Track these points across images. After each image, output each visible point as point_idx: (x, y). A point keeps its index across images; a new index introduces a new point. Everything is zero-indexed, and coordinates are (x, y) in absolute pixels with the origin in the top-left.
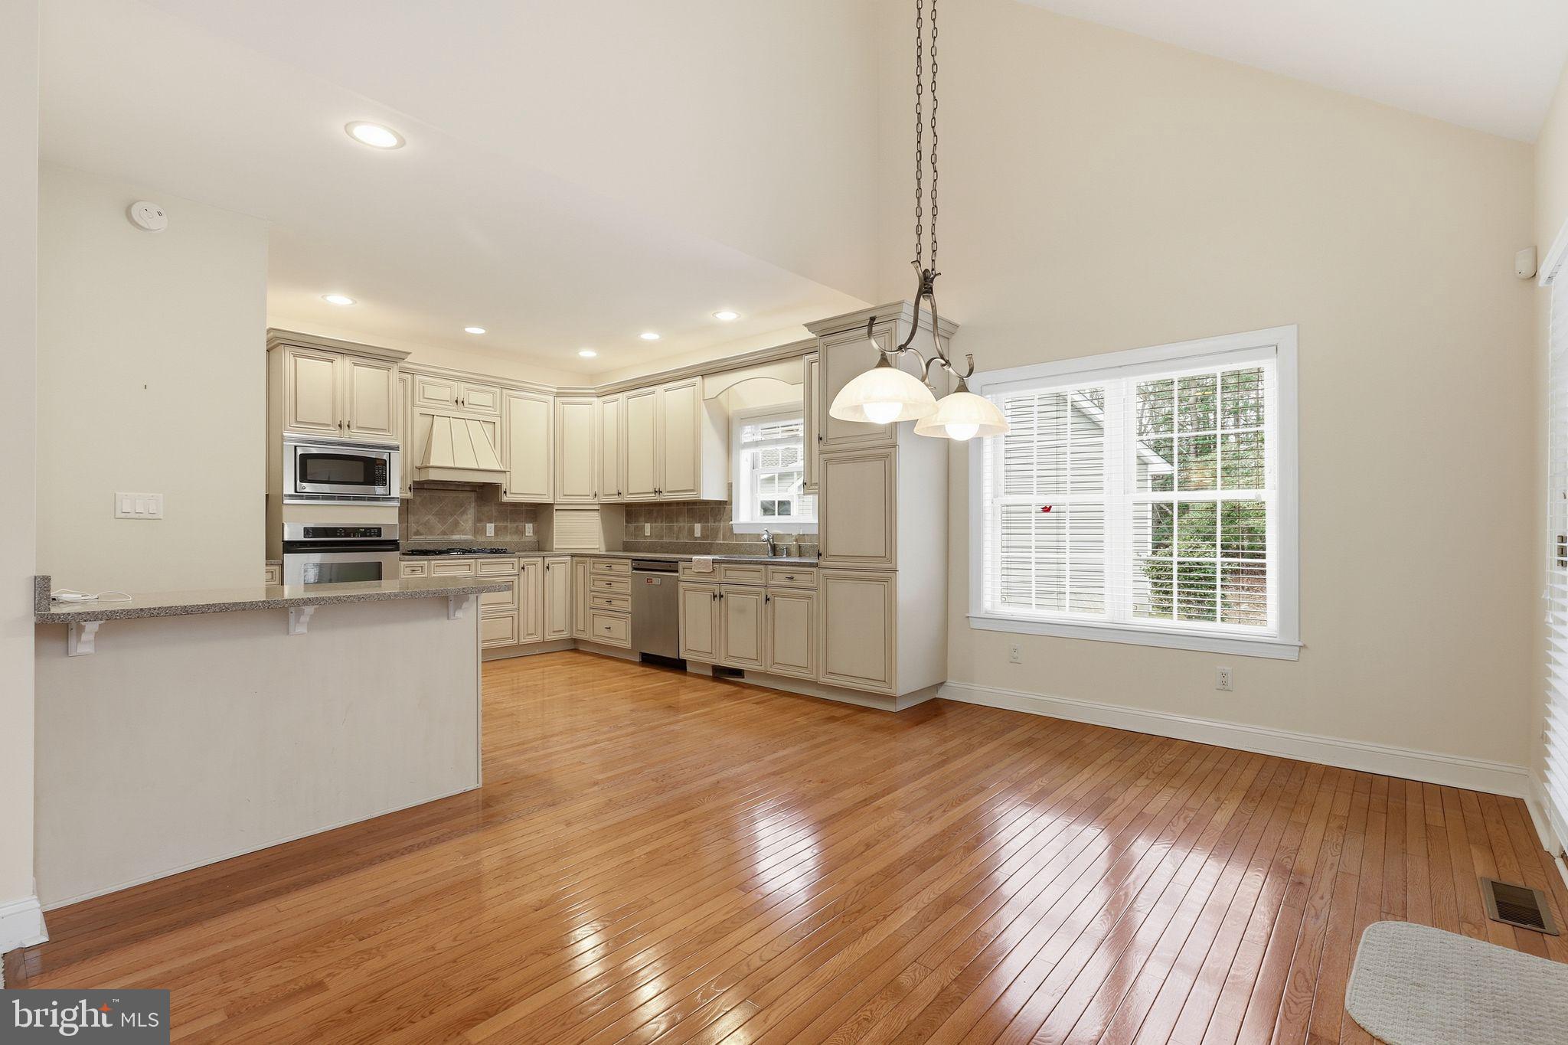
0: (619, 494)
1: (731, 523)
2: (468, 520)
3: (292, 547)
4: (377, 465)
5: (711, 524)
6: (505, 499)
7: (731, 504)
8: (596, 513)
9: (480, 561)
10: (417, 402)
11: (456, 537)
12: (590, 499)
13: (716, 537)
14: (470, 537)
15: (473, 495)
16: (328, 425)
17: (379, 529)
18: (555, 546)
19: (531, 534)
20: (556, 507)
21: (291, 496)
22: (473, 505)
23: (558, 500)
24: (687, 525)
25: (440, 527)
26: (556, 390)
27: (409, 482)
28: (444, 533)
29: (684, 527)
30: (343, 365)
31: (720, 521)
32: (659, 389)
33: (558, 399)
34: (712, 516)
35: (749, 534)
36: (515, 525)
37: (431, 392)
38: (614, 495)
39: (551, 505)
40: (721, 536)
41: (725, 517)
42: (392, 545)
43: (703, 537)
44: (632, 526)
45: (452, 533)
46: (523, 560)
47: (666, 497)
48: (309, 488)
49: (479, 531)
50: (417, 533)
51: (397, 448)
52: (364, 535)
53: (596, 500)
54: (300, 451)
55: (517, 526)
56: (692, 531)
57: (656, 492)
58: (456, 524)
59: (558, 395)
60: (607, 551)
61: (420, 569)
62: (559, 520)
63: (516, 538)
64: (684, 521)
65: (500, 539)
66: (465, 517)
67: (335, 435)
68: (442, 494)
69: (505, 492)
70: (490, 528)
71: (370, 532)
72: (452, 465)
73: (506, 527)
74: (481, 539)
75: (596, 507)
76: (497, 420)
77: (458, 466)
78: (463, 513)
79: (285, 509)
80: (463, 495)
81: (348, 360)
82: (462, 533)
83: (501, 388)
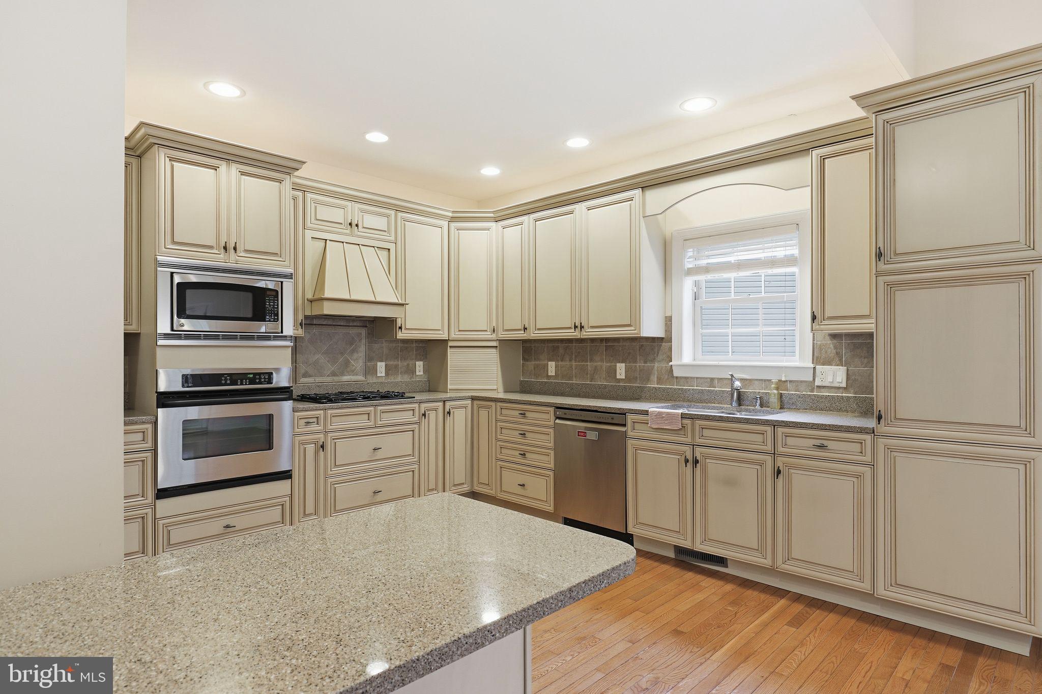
0: (525, 329)
1: (671, 363)
2: (358, 361)
3: (167, 400)
4: (268, 296)
5: (640, 364)
6: (401, 335)
7: (670, 340)
8: (494, 350)
9: (380, 408)
10: (308, 224)
11: (346, 378)
12: (488, 335)
13: (648, 380)
14: (360, 378)
15: (363, 331)
16: (211, 247)
17: (270, 374)
18: (449, 387)
19: (422, 373)
20: (450, 344)
21: (166, 336)
22: (364, 341)
23: (453, 336)
24: (605, 365)
25: (330, 368)
26: (450, 214)
27: (301, 317)
28: (334, 374)
29: (601, 367)
30: (229, 173)
31: (653, 360)
32: (580, 208)
33: (453, 225)
34: (640, 355)
35: (697, 378)
36: (405, 364)
37: (324, 213)
38: (520, 330)
39: (444, 342)
40: (654, 378)
41: (660, 357)
42: (285, 393)
43: (628, 378)
44: (531, 364)
45: (342, 374)
46: (423, 406)
47: (588, 333)
48: (187, 325)
49: (370, 371)
50: (305, 375)
51: (289, 276)
52: (252, 382)
53: (494, 336)
54: (177, 279)
55: (408, 365)
56: (612, 372)
57: (576, 327)
58: (347, 363)
59: (453, 220)
60: (505, 392)
61: (315, 420)
62: (453, 357)
63: (406, 378)
64: (602, 360)
65: (392, 379)
66: (355, 356)
67: (218, 259)
68: (331, 330)
69: (400, 328)
70: (381, 367)
71: (260, 379)
72: (347, 297)
73: (396, 366)
74: (371, 380)
75: (494, 344)
76: (392, 247)
77: (353, 297)
78: (353, 351)
79: (159, 352)
80: (353, 331)
81: (234, 168)
82: (353, 372)
83: (396, 210)
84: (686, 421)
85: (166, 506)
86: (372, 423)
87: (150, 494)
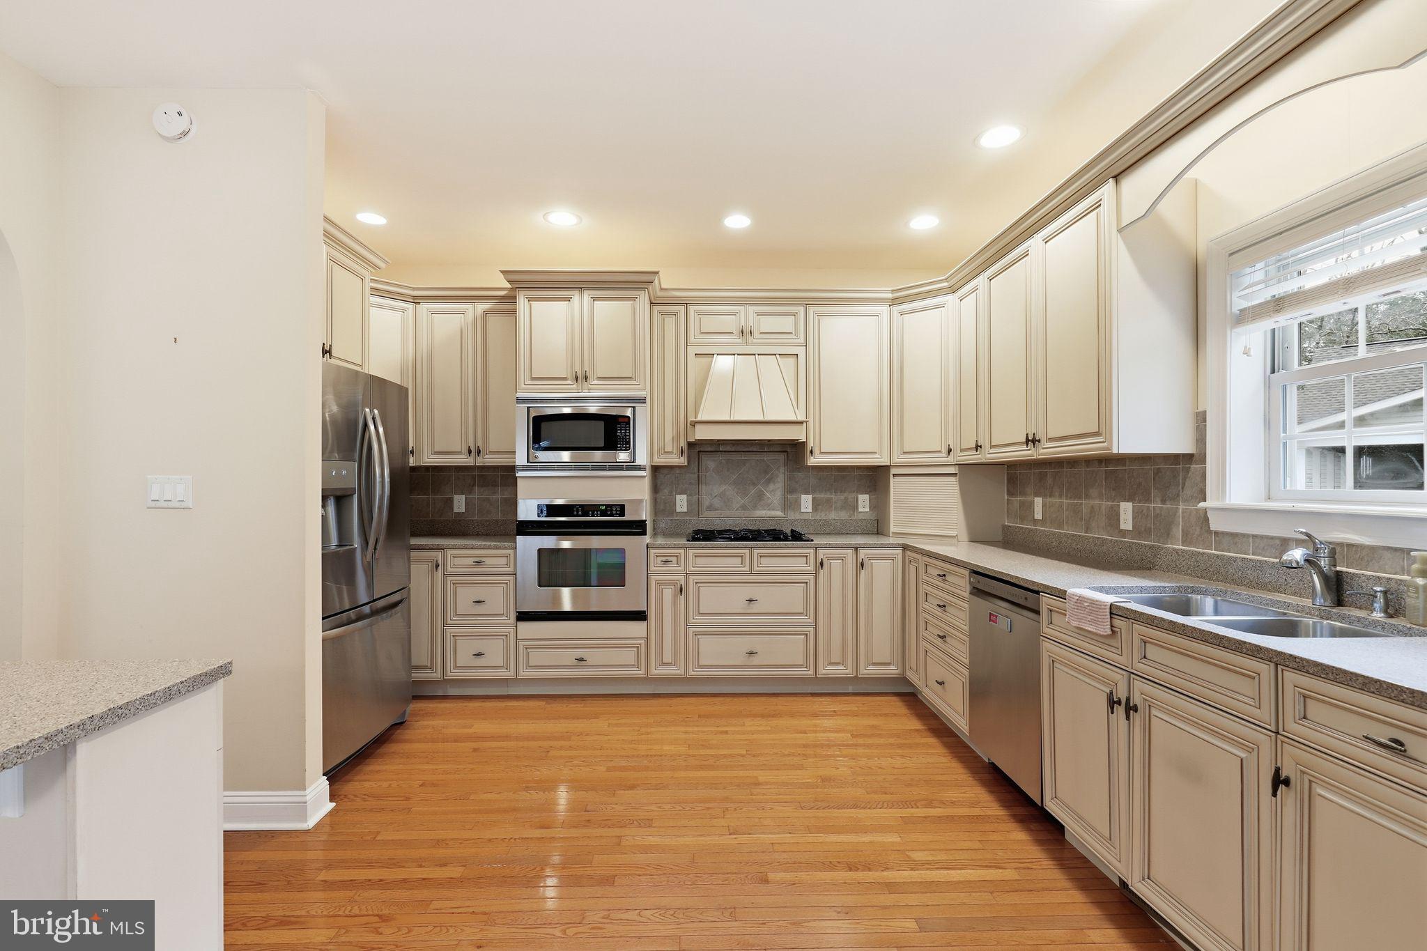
0: (978, 447)
1: (1202, 505)
2: (774, 492)
3: (528, 528)
4: (620, 423)
5: (1155, 505)
6: (812, 461)
7: (1203, 460)
8: (953, 479)
9: (756, 551)
10: (692, 339)
11: (759, 513)
12: (942, 458)
13: (1167, 534)
14: (779, 513)
15: (781, 457)
16: (565, 379)
17: (622, 507)
18: (892, 529)
19: (867, 510)
20: (893, 471)
21: (525, 468)
22: (782, 469)
23: (896, 460)
24: (1105, 504)
25: (738, 501)
26: (890, 296)
27: (683, 444)
28: (744, 507)
29: (1100, 508)
30: (581, 301)
31: (1176, 498)
32: (1035, 243)
33: (896, 309)
34: (1156, 488)
36: (843, 497)
37: (710, 324)
38: (970, 449)
39: (886, 469)
40: (1178, 532)
41: (1188, 492)
42: (638, 528)
43: (1138, 531)
44: (1016, 500)
45: (755, 507)
46: (821, 552)
47: (1046, 451)
48: (544, 456)
49: (790, 504)
50: (710, 508)
51: (643, 401)
52: (604, 514)
53: (951, 459)
54: (533, 414)
55: (846, 499)
56: (1114, 517)
58: (760, 496)
59: (895, 302)
60: (977, 538)
61: (674, 559)
62: (897, 488)
63: (843, 515)
64: (1100, 497)
65: (821, 516)
66: (772, 487)
67: (570, 390)
68: (743, 457)
69: (811, 452)
70: (806, 501)
71: (612, 510)
72: (760, 418)
73: (829, 501)
74: (792, 516)
75: (952, 470)
76: (801, 351)
77: (768, 418)
78: (769, 481)
79: (520, 482)
80: (767, 458)
81: (587, 295)
82: (769, 506)
83: (807, 304)
84: (1118, 622)
85: (527, 628)
86: (746, 569)
87: (513, 616)
